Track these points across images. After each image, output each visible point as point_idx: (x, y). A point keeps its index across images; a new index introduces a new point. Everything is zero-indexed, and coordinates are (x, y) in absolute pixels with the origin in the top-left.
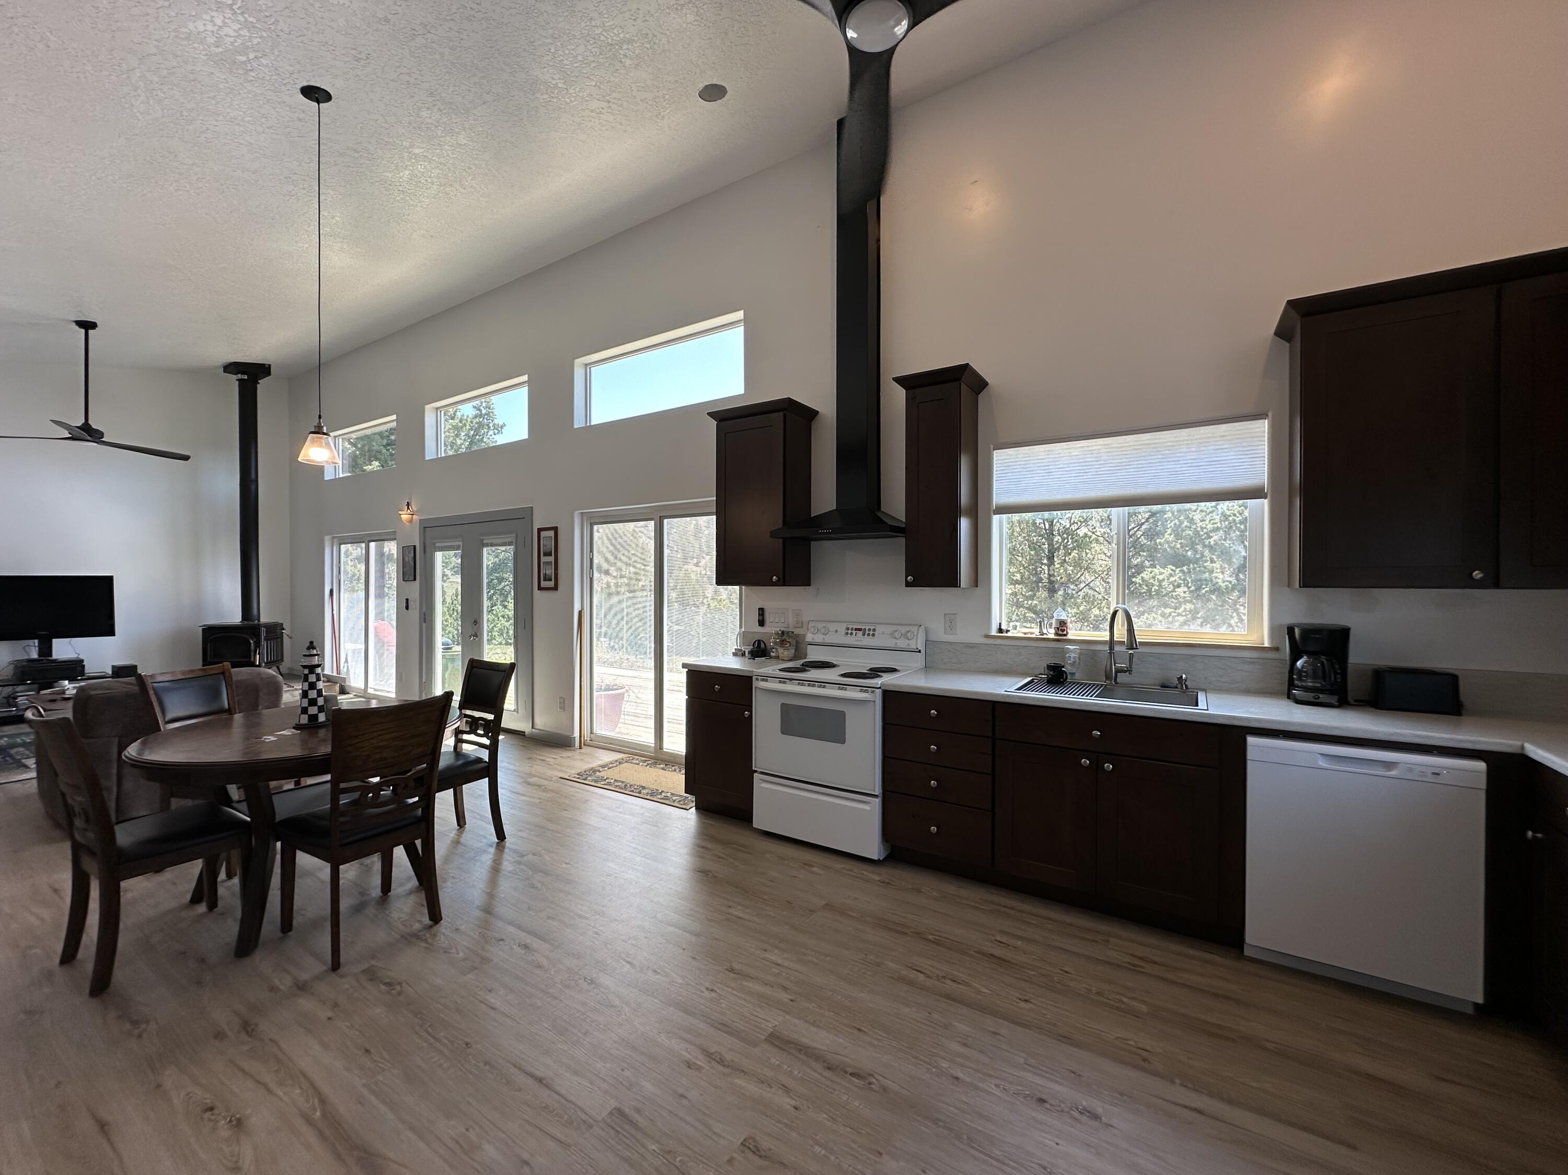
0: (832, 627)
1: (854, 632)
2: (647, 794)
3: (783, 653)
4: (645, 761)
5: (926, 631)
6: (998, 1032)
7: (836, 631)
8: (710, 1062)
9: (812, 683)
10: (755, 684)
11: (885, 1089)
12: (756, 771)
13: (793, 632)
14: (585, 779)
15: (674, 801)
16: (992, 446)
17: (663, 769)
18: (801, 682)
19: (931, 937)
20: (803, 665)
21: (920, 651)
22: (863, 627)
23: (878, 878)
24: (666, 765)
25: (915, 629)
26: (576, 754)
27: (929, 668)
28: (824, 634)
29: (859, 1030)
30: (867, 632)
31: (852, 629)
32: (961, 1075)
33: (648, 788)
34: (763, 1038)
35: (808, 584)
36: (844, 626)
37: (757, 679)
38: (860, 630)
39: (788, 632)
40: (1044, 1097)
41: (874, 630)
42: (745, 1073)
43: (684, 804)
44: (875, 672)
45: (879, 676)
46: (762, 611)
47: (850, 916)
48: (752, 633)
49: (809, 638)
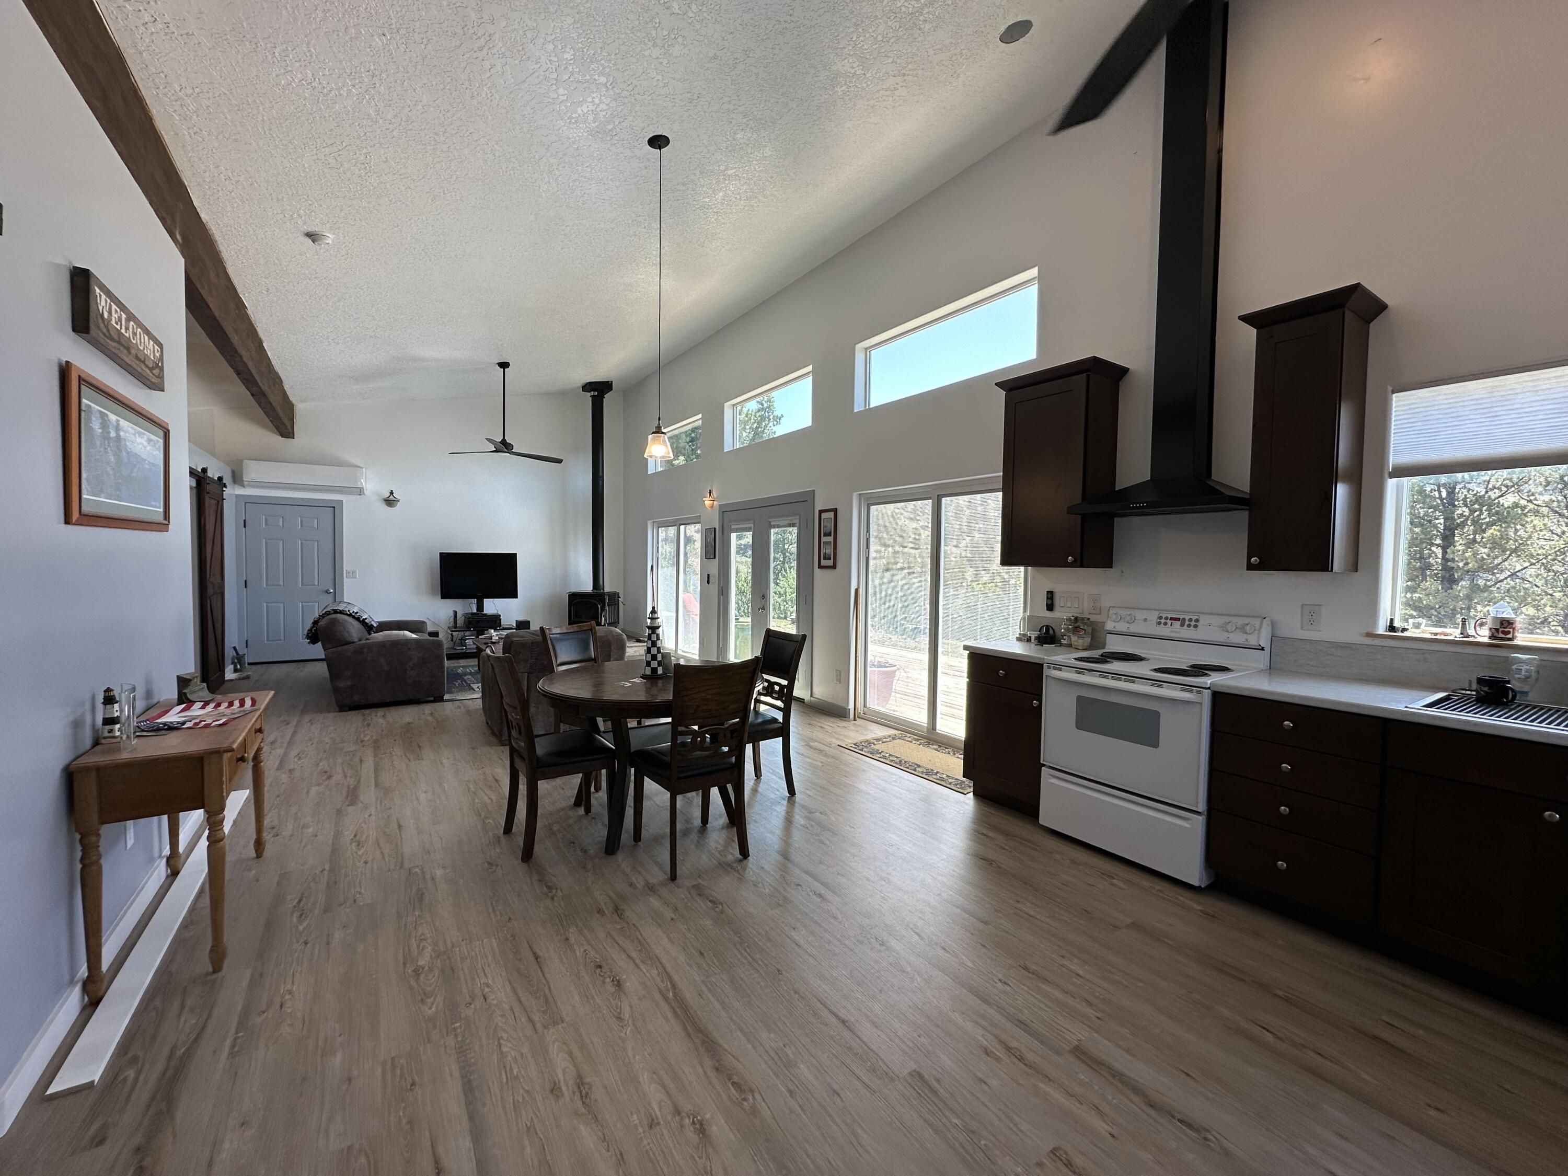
0: (1140, 615)
1: (1169, 622)
2: (923, 772)
3: (1077, 641)
4: (918, 740)
5: (1273, 625)
7: (1145, 620)
8: (1009, 1056)
9: (1117, 676)
10: (1046, 672)
11: (1228, 1153)
12: (1044, 765)
13: (1089, 619)
14: (862, 750)
15: (950, 783)
16: (1390, 389)
17: (936, 750)
18: (1104, 674)
19: (1280, 993)
20: (1102, 655)
21: (1263, 649)
22: (1181, 617)
23: (1199, 908)
24: (940, 746)
25: (1257, 622)
26: (851, 725)
27: (1273, 669)
28: (1128, 623)
29: (1188, 1075)
30: (1187, 623)
31: (1166, 618)
33: (924, 767)
34: (1068, 1049)
35: (1110, 566)
36: (1156, 614)
37: (1049, 667)
38: (1177, 619)
39: (1083, 619)
41: (1197, 620)
42: (1050, 1080)
43: (962, 788)
44: (1199, 670)
45: (1206, 675)
46: (1050, 595)
47: (1165, 942)
48: (1039, 617)
49: (1109, 626)
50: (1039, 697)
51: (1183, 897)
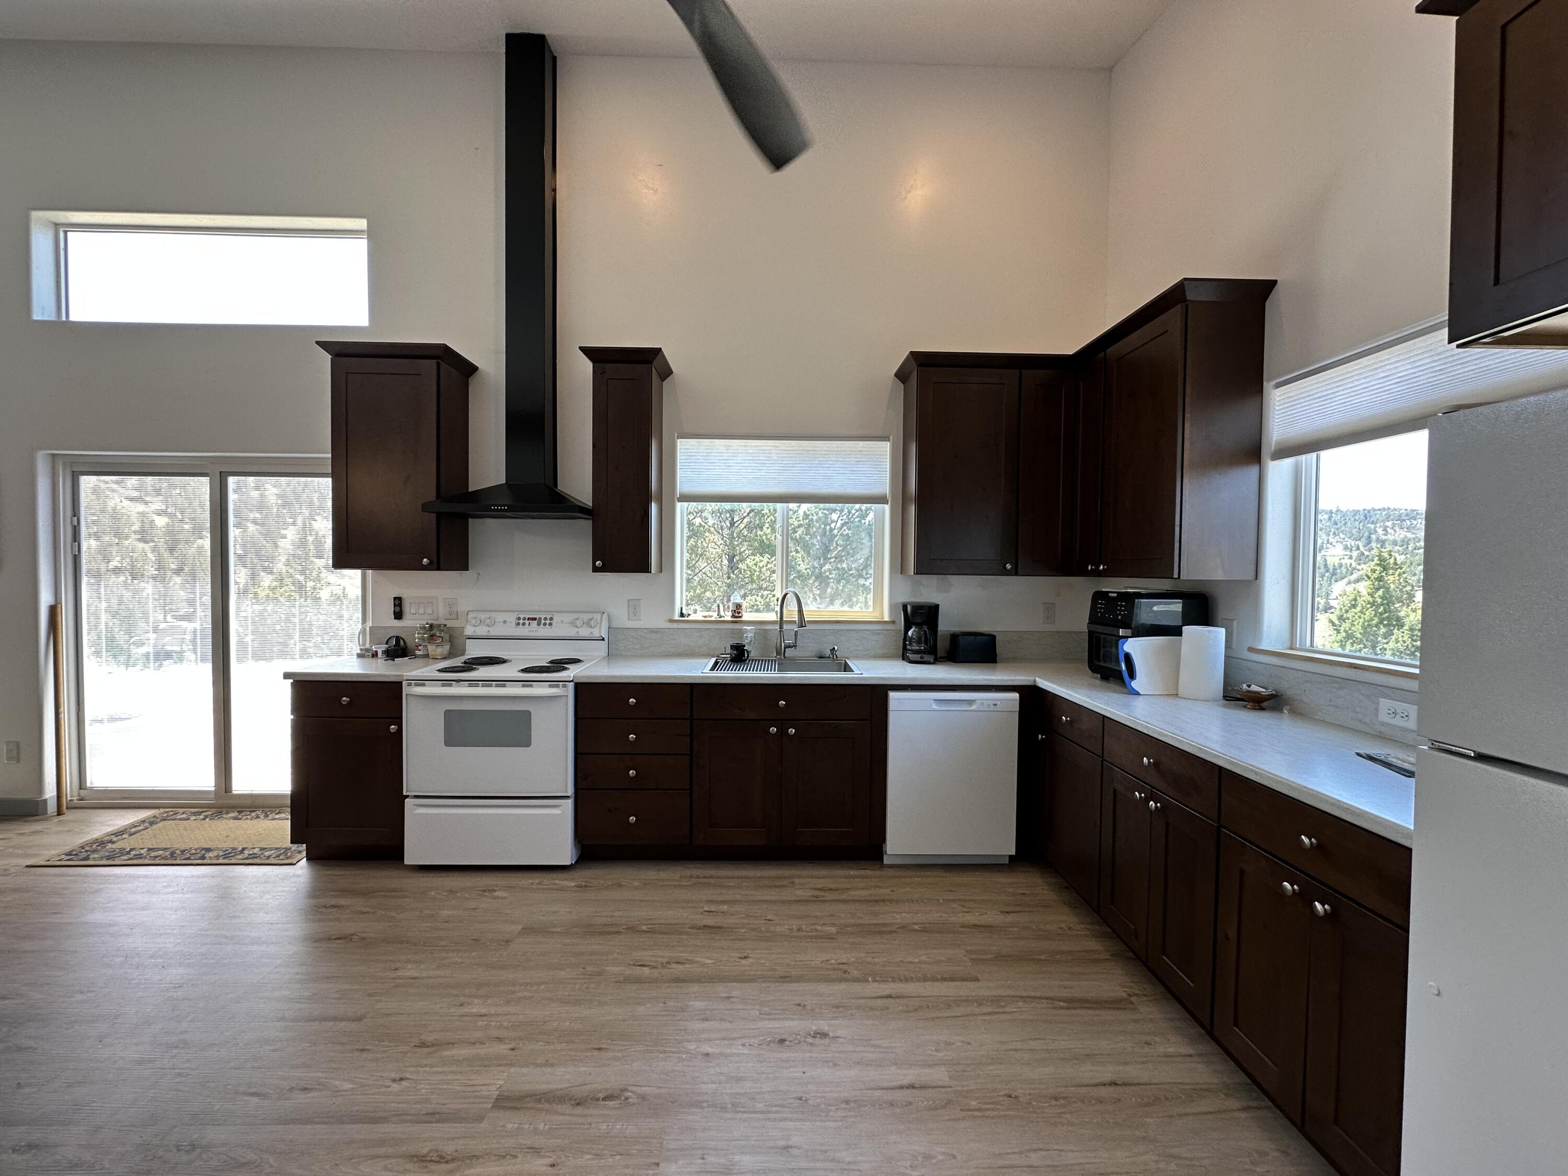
0: (500, 617)
1: (527, 622)
2: (218, 857)
3: (434, 651)
4: (200, 813)
5: (609, 618)
6: (730, 995)
7: (505, 622)
8: (426, 1167)
9: (487, 682)
10: (406, 690)
11: (643, 1097)
12: (407, 796)
13: (445, 625)
15: (268, 857)
16: (676, 435)
17: (235, 818)
18: (473, 683)
20: (465, 663)
21: (603, 639)
22: (537, 617)
23: (573, 884)
24: (240, 812)
25: (599, 616)
26: (54, 825)
27: (611, 656)
28: (488, 626)
29: (599, 1049)
30: (543, 621)
31: (524, 619)
32: (710, 1050)
33: (218, 849)
34: (490, 1106)
35: (465, 567)
36: (515, 615)
37: (409, 685)
38: (534, 619)
39: (440, 626)
40: (783, 1037)
41: (551, 619)
42: (477, 1158)
43: (287, 858)
44: (558, 665)
45: (566, 669)
46: (398, 601)
47: (553, 932)
48: (385, 628)
49: (469, 631)
50: (398, 720)
51: (559, 880)
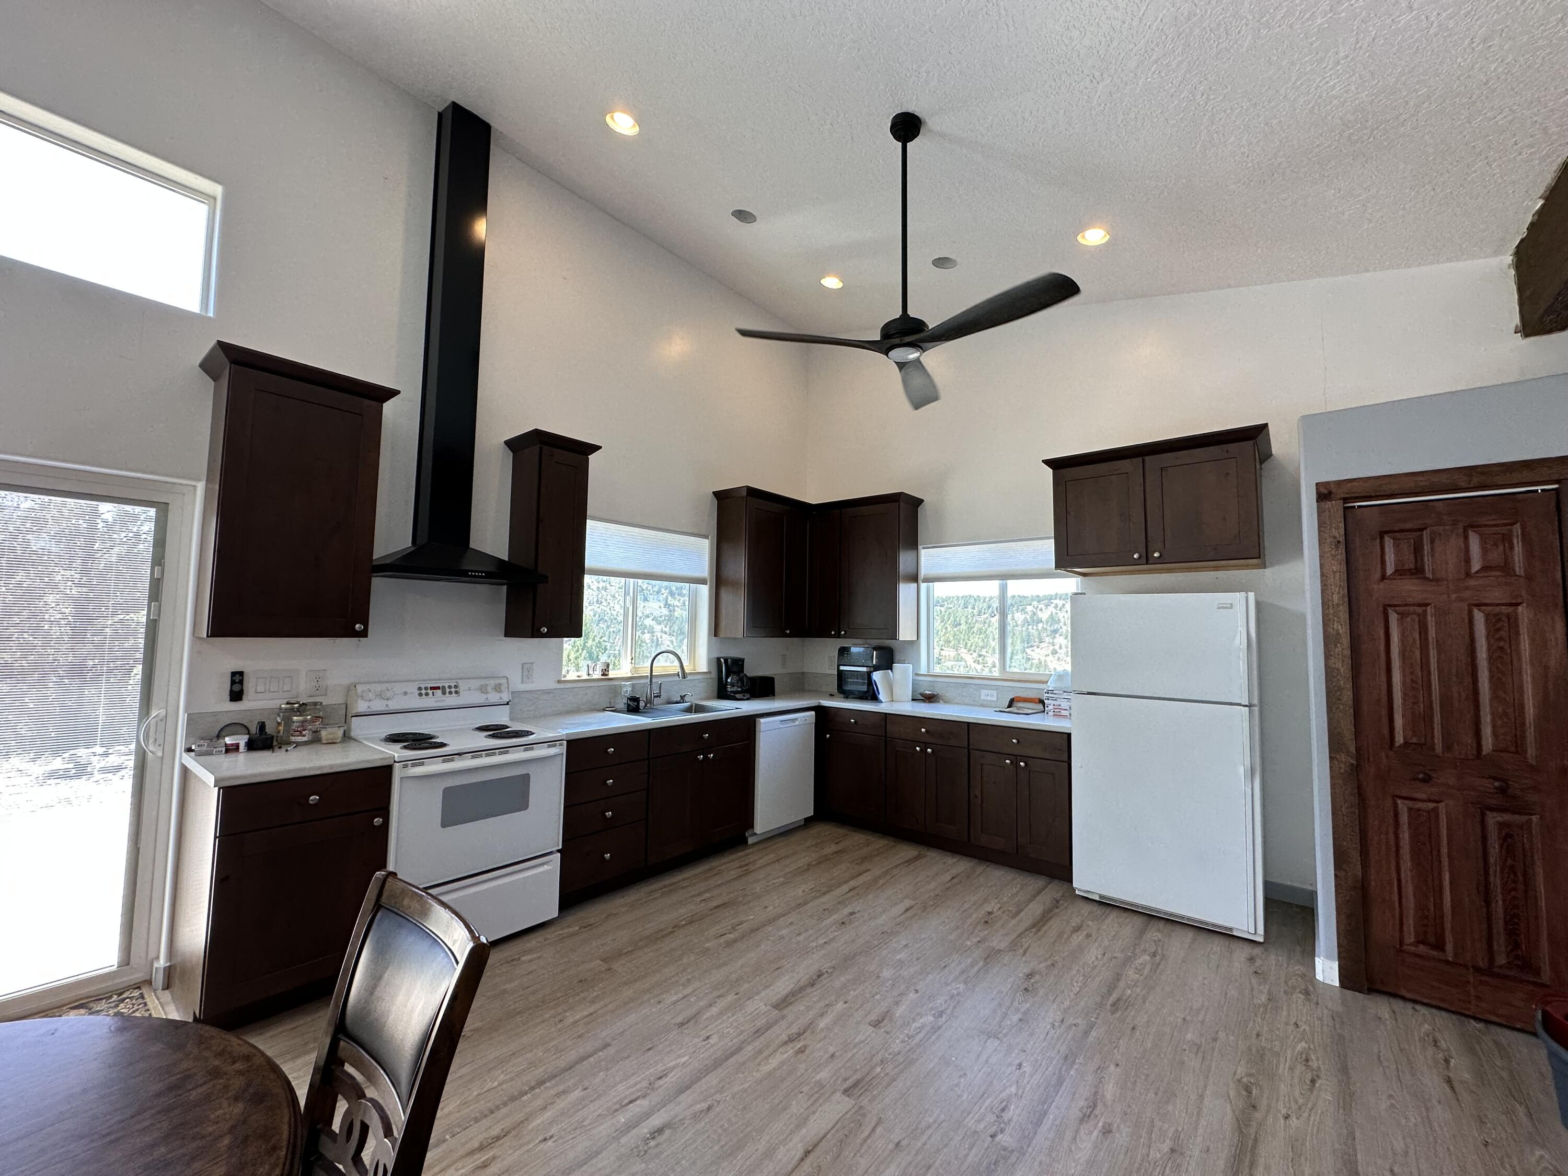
0: (398, 688)
1: (430, 692)
7: (405, 693)
9: (489, 751)
18: (475, 754)
21: (508, 704)
22: (441, 685)
25: (504, 681)
30: (448, 690)
31: (426, 688)
36: (416, 685)
38: (438, 688)
41: (456, 687)
46: (237, 678)
48: (214, 714)
49: (361, 707)
50: (385, 812)
